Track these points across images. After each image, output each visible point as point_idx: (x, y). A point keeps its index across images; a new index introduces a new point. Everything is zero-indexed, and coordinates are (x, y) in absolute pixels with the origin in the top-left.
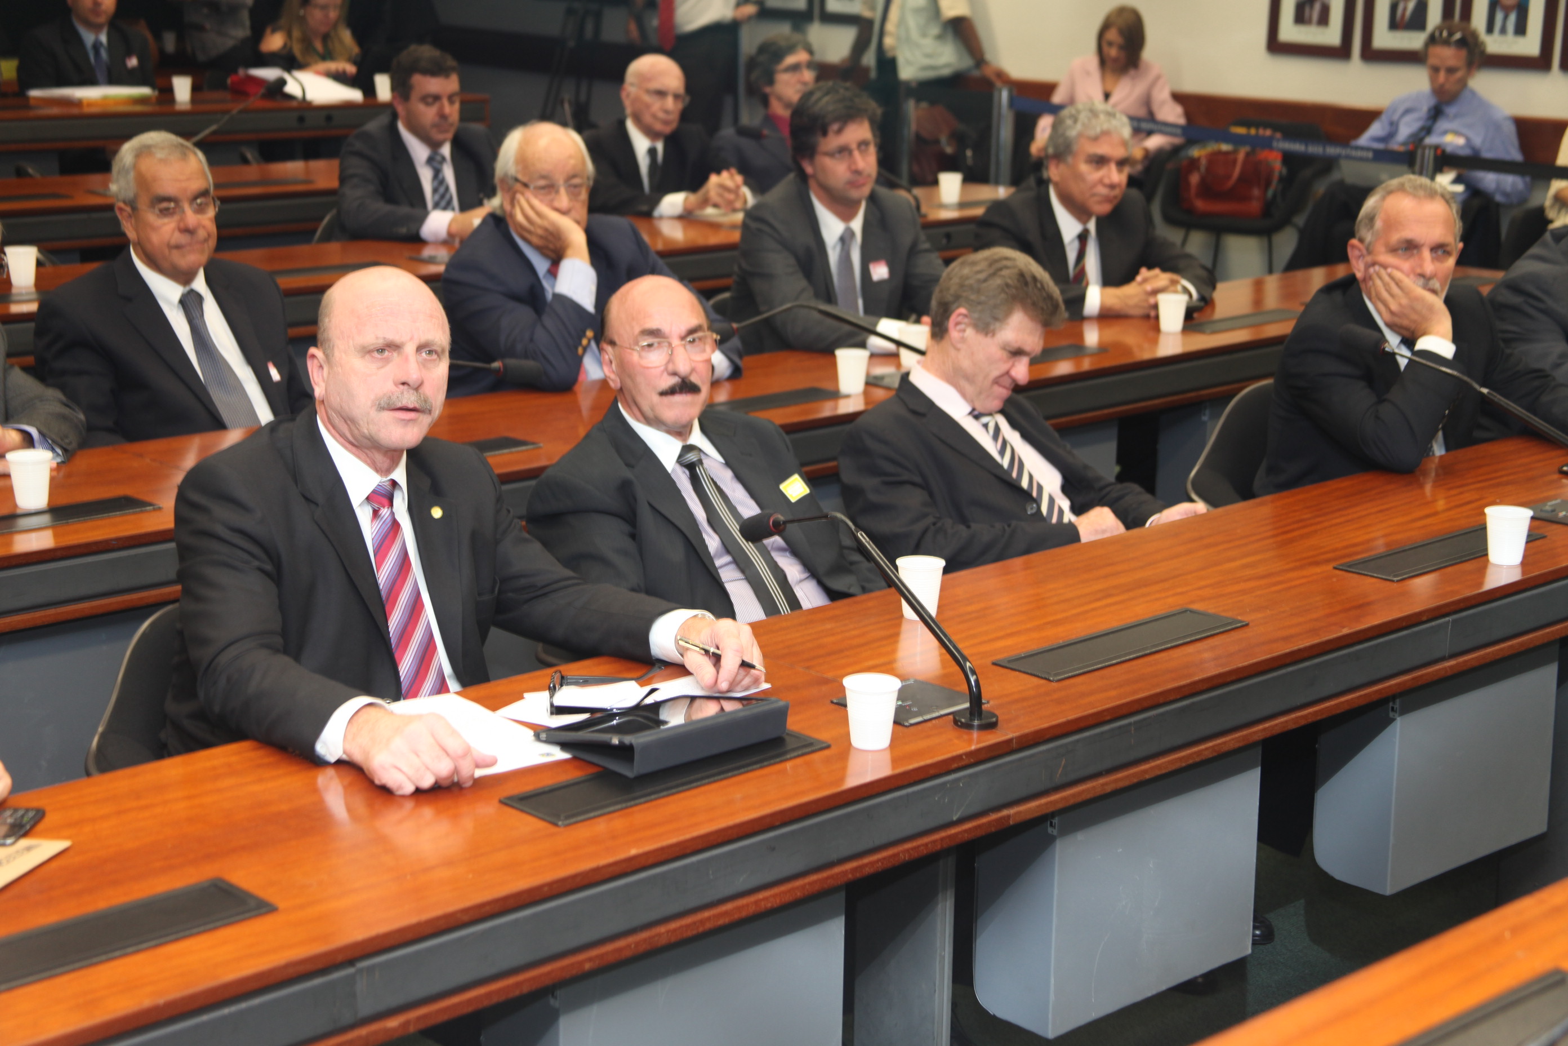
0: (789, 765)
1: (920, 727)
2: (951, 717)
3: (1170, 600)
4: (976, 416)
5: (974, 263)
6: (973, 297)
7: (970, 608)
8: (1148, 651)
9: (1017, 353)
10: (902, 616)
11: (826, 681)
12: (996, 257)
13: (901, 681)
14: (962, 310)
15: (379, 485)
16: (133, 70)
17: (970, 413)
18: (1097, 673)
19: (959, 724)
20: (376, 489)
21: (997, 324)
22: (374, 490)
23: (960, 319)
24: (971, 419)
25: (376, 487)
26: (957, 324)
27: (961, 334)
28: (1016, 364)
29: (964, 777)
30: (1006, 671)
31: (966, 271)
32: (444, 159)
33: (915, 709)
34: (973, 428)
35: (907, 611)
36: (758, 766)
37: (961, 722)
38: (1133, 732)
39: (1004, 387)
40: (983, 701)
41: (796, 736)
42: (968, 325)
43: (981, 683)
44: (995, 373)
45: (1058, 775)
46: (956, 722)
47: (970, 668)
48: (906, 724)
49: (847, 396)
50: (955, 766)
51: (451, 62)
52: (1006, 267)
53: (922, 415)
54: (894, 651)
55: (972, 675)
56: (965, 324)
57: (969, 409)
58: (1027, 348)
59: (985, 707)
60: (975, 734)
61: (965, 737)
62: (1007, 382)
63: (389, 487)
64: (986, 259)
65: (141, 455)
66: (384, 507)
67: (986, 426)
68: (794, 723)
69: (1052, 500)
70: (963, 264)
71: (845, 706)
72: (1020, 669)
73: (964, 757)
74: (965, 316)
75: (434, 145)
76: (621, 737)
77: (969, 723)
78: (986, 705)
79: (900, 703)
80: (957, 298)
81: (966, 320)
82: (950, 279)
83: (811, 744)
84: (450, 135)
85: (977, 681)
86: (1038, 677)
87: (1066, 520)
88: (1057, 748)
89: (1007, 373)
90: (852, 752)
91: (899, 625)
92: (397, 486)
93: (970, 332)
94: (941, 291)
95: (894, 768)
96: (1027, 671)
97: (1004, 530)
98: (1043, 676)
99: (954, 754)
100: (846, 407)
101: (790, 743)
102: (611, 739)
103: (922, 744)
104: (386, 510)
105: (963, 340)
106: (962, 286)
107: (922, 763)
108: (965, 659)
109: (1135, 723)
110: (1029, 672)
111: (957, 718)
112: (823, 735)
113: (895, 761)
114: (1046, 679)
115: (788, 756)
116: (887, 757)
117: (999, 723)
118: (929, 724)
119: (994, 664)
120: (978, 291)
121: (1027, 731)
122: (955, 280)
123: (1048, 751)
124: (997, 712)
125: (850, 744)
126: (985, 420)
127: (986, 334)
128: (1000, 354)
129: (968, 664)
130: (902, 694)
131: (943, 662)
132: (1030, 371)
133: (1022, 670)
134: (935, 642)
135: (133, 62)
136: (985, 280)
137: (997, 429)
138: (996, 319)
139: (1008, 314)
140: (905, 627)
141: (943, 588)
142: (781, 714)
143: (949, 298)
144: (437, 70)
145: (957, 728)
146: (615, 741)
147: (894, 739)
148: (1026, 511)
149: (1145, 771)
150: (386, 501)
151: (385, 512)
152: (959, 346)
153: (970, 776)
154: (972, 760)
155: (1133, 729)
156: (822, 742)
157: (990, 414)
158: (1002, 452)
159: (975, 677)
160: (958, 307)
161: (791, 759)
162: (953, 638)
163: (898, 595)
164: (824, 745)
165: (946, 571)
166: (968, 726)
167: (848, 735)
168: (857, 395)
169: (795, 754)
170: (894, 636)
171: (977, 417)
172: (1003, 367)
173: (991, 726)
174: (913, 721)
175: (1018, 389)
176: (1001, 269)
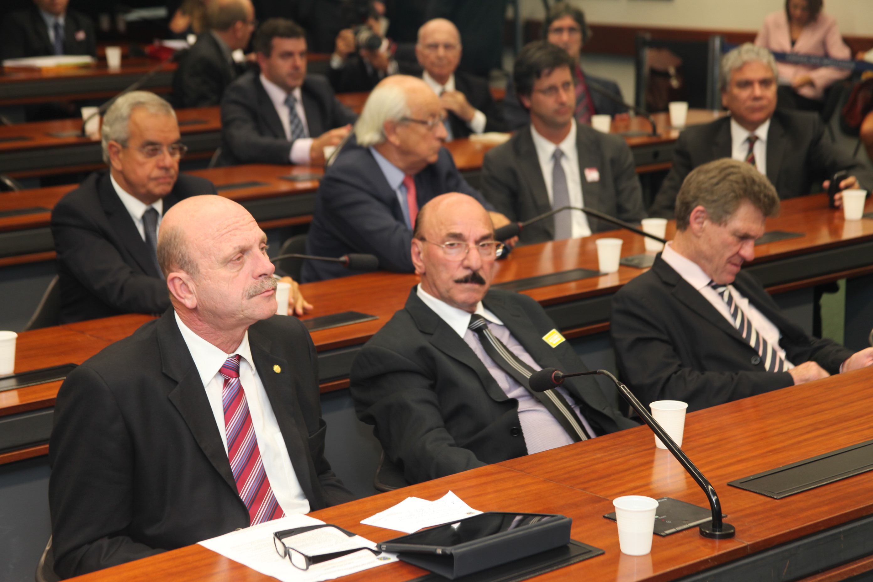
0: (573, 568)
1: (673, 537)
2: (698, 529)
3: (866, 432)
4: (713, 285)
5: (708, 172)
6: (709, 197)
7: (708, 440)
8: (851, 475)
9: (744, 237)
10: (655, 447)
11: (599, 500)
12: (724, 166)
13: (657, 500)
14: (700, 208)
15: (227, 361)
16: (81, 43)
17: (709, 284)
18: (811, 492)
19: (705, 534)
20: (226, 364)
21: (728, 217)
22: (224, 364)
23: (698, 214)
24: (709, 289)
25: (225, 363)
26: (696, 218)
27: (700, 226)
28: (744, 245)
29: (710, 576)
30: (740, 490)
31: (702, 177)
32: (295, 100)
33: (669, 522)
34: (711, 296)
35: (659, 443)
36: (549, 570)
37: (706, 533)
38: (842, 539)
39: (735, 265)
40: (723, 515)
41: (578, 545)
42: (705, 218)
43: (720, 500)
44: (728, 254)
45: (784, 574)
46: (702, 533)
47: (711, 489)
48: (663, 534)
49: (606, 274)
50: (703, 567)
51: (299, 29)
52: (733, 173)
53: (673, 286)
54: (650, 475)
55: (714, 496)
56: (703, 217)
57: (708, 281)
58: (752, 233)
59: (724, 520)
60: (717, 542)
61: (710, 544)
62: (738, 261)
63: (235, 362)
64: (716, 168)
65: (82, 332)
66: (233, 378)
67: (721, 294)
68: (576, 534)
69: (774, 353)
70: (699, 172)
71: (615, 520)
72: (750, 489)
73: (710, 561)
74: (702, 212)
75: (288, 90)
76: (443, 548)
77: (713, 533)
78: (725, 519)
79: (657, 517)
80: (696, 198)
81: (703, 215)
82: (690, 184)
83: (590, 551)
84: (300, 82)
85: (717, 500)
86: (765, 495)
87: (785, 369)
88: (783, 552)
89: (738, 253)
90: (622, 558)
91: (653, 454)
92: (242, 359)
93: (706, 223)
94: (683, 194)
95: (654, 571)
96: (755, 491)
97: (733, 379)
98: (769, 495)
99: (702, 559)
100: (604, 283)
101: (574, 551)
102: (436, 550)
103: (676, 551)
104: (234, 379)
105: (703, 230)
106: (699, 189)
107: (677, 567)
108: (708, 483)
109: (844, 531)
110: (758, 492)
111: (703, 530)
112: (598, 544)
113: (656, 565)
114: (771, 497)
115: (572, 562)
116: (649, 561)
117: (736, 534)
118: (681, 534)
119: (729, 485)
120: (712, 193)
121: (759, 540)
122: (693, 185)
123: (776, 554)
124: (734, 525)
125: (620, 551)
126: (721, 290)
127: (720, 224)
128: (731, 239)
129: (710, 487)
130: (659, 511)
131: (689, 486)
132: (755, 251)
133: (752, 490)
134: (682, 468)
135: (81, 36)
136: (717, 184)
137: (731, 298)
138: (727, 212)
139: (736, 208)
140: (657, 456)
141: (687, 424)
142: (566, 528)
143: (689, 199)
144: (290, 34)
145: (703, 536)
146: (439, 551)
147: (655, 547)
148: (750, 361)
149: (853, 570)
150: (233, 373)
151: (233, 381)
152: (699, 234)
153: (715, 575)
154: (716, 563)
155: (842, 536)
156: (599, 550)
157: (724, 285)
158: (735, 315)
159: (716, 497)
160: (696, 206)
161: (575, 563)
162: (696, 464)
163: (651, 431)
164: (600, 552)
165: (688, 410)
166: (711, 536)
167: (618, 544)
168: (613, 273)
169: (576, 560)
170: (650, 463)
171: (715, 287)
172: (735, 249)
173: (730, 536)
174: (668, 532)
175: (746, 264)
176: (729, 174)
